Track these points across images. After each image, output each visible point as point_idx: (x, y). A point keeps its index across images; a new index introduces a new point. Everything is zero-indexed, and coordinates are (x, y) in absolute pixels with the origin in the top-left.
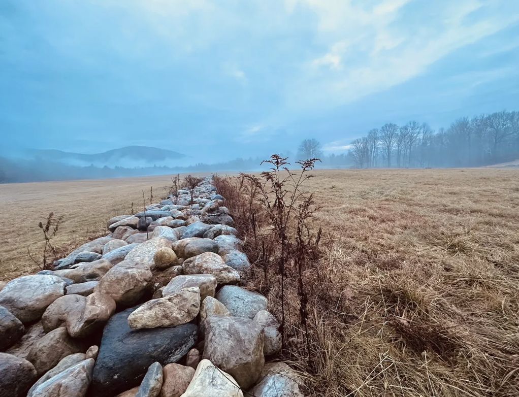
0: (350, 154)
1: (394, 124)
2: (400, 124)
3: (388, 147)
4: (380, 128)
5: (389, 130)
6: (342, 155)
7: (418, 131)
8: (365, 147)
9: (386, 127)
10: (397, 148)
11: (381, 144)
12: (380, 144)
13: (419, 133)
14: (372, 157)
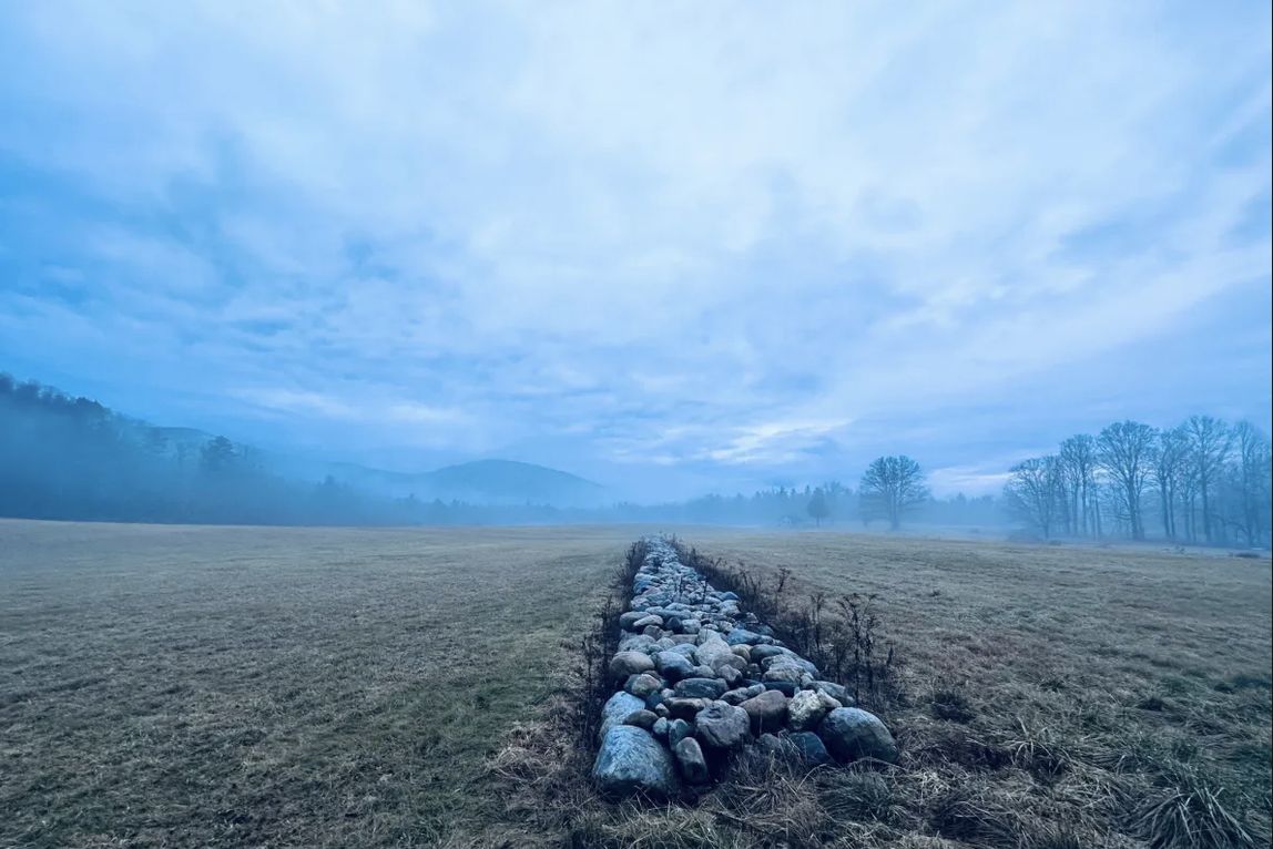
0: (1011, 497)
1: (1140, 423)
2: (1160, 424)
3: (1130, 482)
4: (1096, 433)
5: (1125, 441)
6: (987, 499)
7: (1222, 441)
8: (1055, 480)
9: (1117, 432)
10: (1159, 488)
11: (1103, 475)
12: (1101, 474)
13: (1226, 448)
14: (1080, 506)
